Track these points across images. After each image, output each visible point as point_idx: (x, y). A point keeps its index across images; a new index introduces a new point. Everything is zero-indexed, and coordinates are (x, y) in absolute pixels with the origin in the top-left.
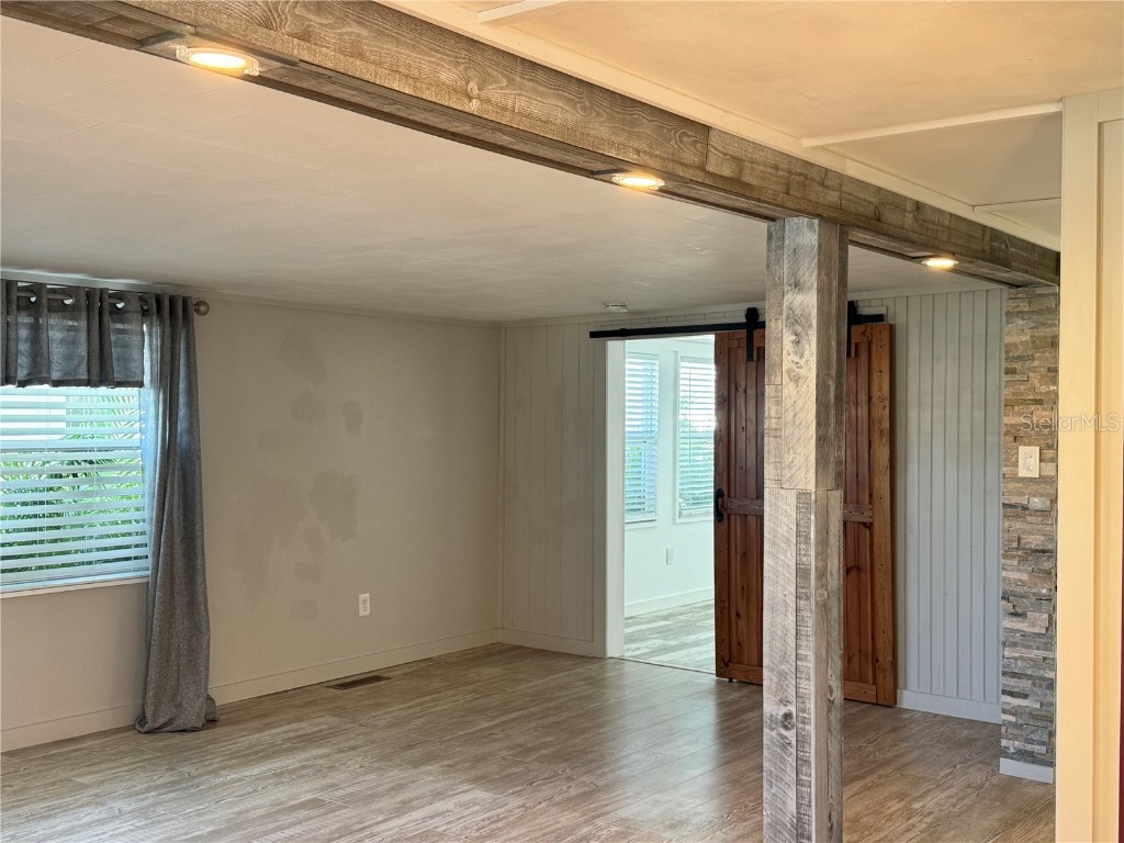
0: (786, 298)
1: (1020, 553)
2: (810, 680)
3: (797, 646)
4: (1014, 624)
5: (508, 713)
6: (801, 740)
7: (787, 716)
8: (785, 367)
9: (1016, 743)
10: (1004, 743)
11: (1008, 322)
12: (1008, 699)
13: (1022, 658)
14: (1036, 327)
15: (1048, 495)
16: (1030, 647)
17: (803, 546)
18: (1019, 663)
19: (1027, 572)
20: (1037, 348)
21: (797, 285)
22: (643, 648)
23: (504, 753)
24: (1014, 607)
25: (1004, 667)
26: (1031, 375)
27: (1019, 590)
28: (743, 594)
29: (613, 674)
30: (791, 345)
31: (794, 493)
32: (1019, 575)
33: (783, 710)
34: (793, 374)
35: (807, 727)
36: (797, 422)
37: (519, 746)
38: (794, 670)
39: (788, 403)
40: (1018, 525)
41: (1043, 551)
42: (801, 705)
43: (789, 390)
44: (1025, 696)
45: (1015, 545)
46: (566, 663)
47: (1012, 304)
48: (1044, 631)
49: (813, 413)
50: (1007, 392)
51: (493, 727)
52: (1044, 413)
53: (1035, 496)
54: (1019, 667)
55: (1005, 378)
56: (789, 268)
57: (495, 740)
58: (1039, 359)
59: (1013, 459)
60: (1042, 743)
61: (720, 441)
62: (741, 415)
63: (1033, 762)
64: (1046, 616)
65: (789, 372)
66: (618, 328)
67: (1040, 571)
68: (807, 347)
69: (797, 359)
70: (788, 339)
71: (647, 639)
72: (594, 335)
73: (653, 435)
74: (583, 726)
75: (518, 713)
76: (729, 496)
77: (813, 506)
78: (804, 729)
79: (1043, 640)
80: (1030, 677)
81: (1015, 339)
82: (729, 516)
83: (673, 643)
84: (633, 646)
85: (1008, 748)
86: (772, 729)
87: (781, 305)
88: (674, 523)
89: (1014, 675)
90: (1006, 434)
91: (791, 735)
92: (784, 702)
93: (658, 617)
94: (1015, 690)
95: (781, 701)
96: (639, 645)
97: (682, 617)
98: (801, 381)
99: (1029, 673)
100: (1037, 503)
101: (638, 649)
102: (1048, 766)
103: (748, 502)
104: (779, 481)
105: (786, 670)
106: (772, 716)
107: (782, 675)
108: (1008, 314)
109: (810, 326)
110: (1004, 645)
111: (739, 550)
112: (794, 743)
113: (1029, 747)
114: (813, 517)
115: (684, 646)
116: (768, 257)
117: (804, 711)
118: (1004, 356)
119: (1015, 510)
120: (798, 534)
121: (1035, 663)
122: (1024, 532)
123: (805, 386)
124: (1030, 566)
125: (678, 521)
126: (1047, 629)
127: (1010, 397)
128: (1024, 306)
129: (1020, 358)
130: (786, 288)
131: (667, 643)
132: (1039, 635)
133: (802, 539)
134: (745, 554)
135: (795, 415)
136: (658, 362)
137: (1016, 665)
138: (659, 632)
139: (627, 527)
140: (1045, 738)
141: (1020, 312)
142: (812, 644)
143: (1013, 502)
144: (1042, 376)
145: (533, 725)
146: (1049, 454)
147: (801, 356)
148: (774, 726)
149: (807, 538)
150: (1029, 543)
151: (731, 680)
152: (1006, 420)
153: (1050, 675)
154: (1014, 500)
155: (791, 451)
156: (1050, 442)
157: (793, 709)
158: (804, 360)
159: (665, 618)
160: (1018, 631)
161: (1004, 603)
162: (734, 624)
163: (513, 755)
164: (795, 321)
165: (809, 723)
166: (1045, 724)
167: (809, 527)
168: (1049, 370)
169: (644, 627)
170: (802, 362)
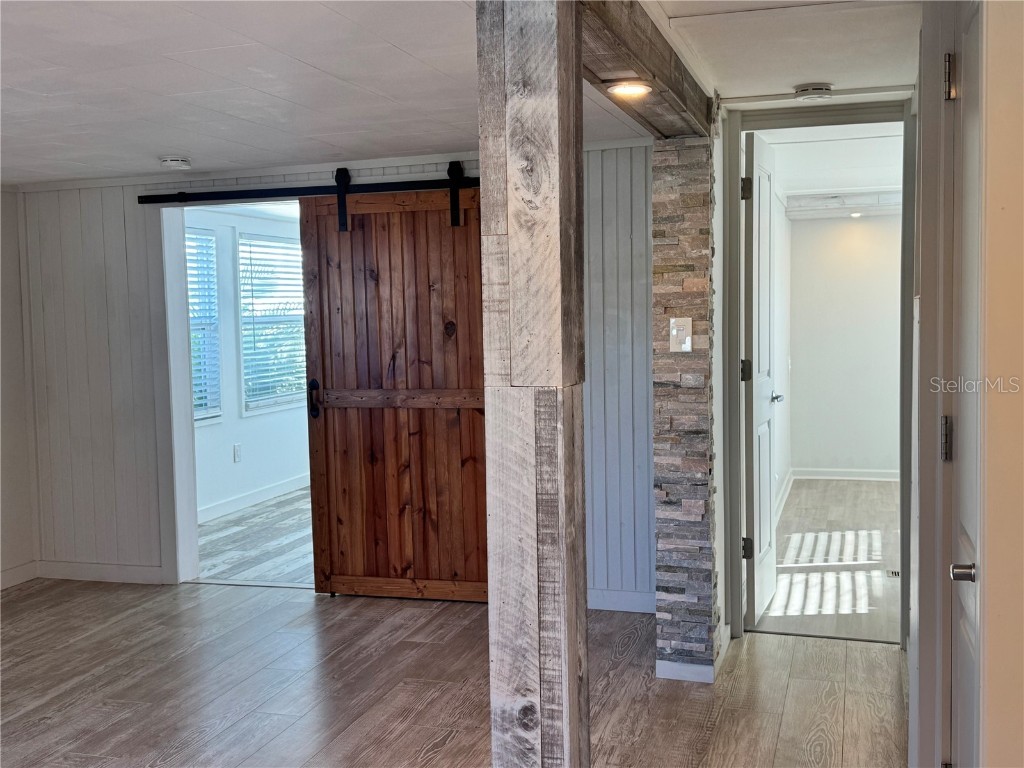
0: (510, 103)
1: (673, 435)
2: (559, 656)
3: (540, 611)
4: (667, 514)
5: (62, 681)
6: (550, 743)
7: (528, 710)
8: (511, 208)
9: (673, 642)
10: (660, 643)
11: (655, 179)
12: (663, 595)
13: (677, 550)
14: (685, 184)
15: (700, 371)
16: (684, 537)
17: (546, 468)
18: (674, 555)
19: (681, 456)
20: (687, 207)
21: (527, 84)
22: (221, 563)
23: (65, 748)
24: (667, 493)
25: (658, 561)
26: (681, 237)
27: (671, 476)
28: (344, 498)
29: (190, 605)
30: (520, 174)
31: (531, 392)
32: (670, 459)
33: (521, 702)
34: (523, 218)
35: (557, 723)
36: (533, 289)
37: (85, 732)
38: (536, 645)
39: (517, 261)
40: (670, 405)
41: (697, 432)
42: (548, 694)
43: (519, 241)
44: (682, 591)
45: (667, 427)
46: (128, 596)
47: (659, 157)
48: (699, 519)
49: (557, 275)
50: (656, 259)
51: (43, 706)
52: (696, 280)
53: (687, 372)
54: (674, 559)
55: (652, 242)
56: (514, 57)
57: (49, 728)
58: (690, 220)
59: (664, 333)
60: (701, 641)
61: (312, 323)
62: (335, 293)
63: (692, 662)
64: (701, 502)
65: (517, 216)
66: (176, 192)
67: (694, 454)
68: (545, 177)
69: (529, 196)
70: (515, 165)
71: (222, 552)
72: (143, 200)
73: (213, 321)
74: (166, 687)
75: (76, 680)
76: (324, 388)
77: (561, 410)
78: (552, 727)
79: (699, 529)
80: (687, 570)
81: (664, 197)
82: (325, 410)
83: (253, 553)
84: (208, 563)
85: (663, 648)
86: (505, 730)
87: (502, 114)
88: (241, 417)
89: (669, 569)
90: (656, 305)
91: (534, 737)
92: (522, 690)
93: (229, 522)
94: (671, 585)
95: (517, 690)
96: (214, 561)
97: (257, 520)
98: (537, 229)
99: (685, 565)
100: (689, 380)
101: (215, 566)
102: (709, 665)
103: (347, 394)
104: (508, 377)
105: (526, 646)
106: (504, 712)
107: (519, 653)
108: (655, 169)
109: (549, 145)
110: (657, 536)
111: (338, 449)
112: (538, 747)
113: (687, 646)
114: (560, 426)
115: (267, 556)
116: (479, 40)
117: (552, 701)
118: (651, 217)
119: (666, 389)
120: (539, 452)
121: (691, 554)
122: (677, 412)
123: (543, 236)
124: (683, 448)
125: (245, 414)
126: (703, 516)
127: (660, 263)
128: (673, 160)
129: (669, 219)
130: (510, 88)
131: (247, 554)
132: (694, 523)
133: (545, 458)
134: (345, 452)
135: (529, 279)
136: (214, 239)
137: (671, 558)
138: (233, 540)
139: (196, 424)
140: (704, 635)
141: (669, 167)
142: (563, 607)
143: (663, 380)
144: (693, 239)
145: (99, 695)
146: (702, 325)
147: (536, 193)
148: (507, 726)
149: (552, 455)
150: (682, 424)
151: (333, 595)
152: (656, 289)
153: (707, 565)
154: (666, 377)
155: (525, 332)
156: (703, 312)
157: (535, 699)
158: (540, 198)
159: (237, 522)
160: (672, 520)
161: (657, 491)
162: (335, 532)
163: (78, 749)
164: (525, 138)
165: (560, 718)
166: (702, 619)
167: (554, 440)
168: (701, 232)
169: (215, 537)
170: (538, 201)
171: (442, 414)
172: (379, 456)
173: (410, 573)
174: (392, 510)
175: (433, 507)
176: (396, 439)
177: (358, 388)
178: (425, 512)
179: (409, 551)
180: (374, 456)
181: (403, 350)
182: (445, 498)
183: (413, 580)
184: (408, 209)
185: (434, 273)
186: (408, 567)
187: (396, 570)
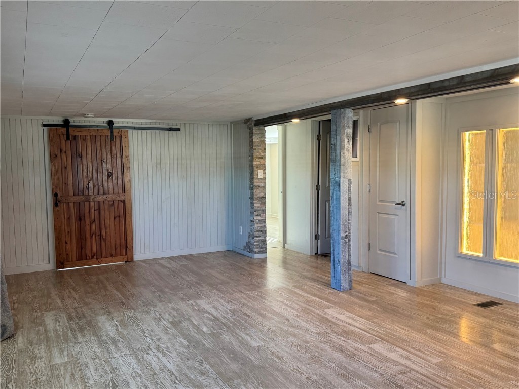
7: (346, 235)
9: (258, 249)
12: (256, 238)
14: (260, 138)
16: (261, 223)
20: (261, 143)
24: (257, 213)
28: (68, 234)
30: (347, 142)
34: (347, 150)
38: (348, 224)
40: (257, 191)
43: (346, 154)
45: (257, 197)
47: (255, 131)
48: (263, 218)
52: (263, 161)
56: (346, 122)
58: (262, 146)
60: (264, 248)
62: (64, 162)
63: (262, 253)
64: (264, 214)
70: (346, 140)
76: (60, 196)
79: (263, 221)
81: (256, 140)
82: (61, 203)
85: (256, 251)
90: (254, 167)
94: (258, 235)
95: (345, 232)
99: (261, 230)
102: (265, 253)
103: (69, 197)
104: (344, 177)
106: (342, 237)
107: (345, 226)
109: (351, 137)
111: (65, 217)
112: (348, 241)
119: (257, 187)
121: (262, 227)
122: (259, 193)
126: (265, 218)
127: (255, 156)
128: (258, 132)
129: (257, 146)
134: (69, 218)
137: (258, 229)
140: (264, 246)
144: (262, 151)
147: (349, 145)
153: (265, 229)
160: (258, 219)
162: (64, 247)
164: (348, 136)
166: (264, 242)
171: (107, 202)
172: (83, 218)
173: (95, 257)
174: (88, 236)
175: (104, 234)
176: (89, 212)
177: (74, 195)
178: (101, 236)
179: (94, 249)
180: (80, 219)
181: (92, 181)
182: (108, 230)
183: (97, 259)
184: (94, 134)
185: (104, 155)
186: (94, 255)
187: (89, 257)
